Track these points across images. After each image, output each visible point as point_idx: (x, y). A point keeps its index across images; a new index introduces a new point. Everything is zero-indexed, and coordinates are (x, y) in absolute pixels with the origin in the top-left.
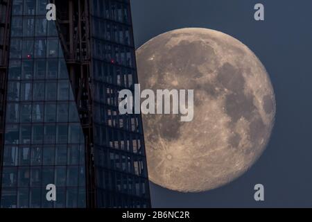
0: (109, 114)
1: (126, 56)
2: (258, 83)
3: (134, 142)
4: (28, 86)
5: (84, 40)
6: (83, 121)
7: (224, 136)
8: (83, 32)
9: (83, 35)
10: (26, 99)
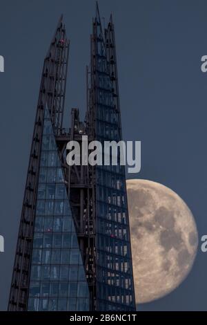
0: (109, 275)
1: (122, 231)
2: (185, 222)
3: (127, 297)
4: (48, 253)
5: (91, 219)
6: (89, 280)
7: (159, 261)
8: (91, 213)
9: (90, 215)
10: (46, 262)
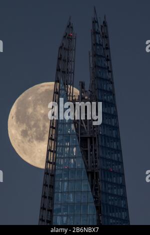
0: (110, 198)
1: (118, 167)
3: (123, 213)
4: (66, 184)
5: (96, 159)
6: (96, 202)
8: (95, 154)
9: (95, 156)
10: (65, 190)
